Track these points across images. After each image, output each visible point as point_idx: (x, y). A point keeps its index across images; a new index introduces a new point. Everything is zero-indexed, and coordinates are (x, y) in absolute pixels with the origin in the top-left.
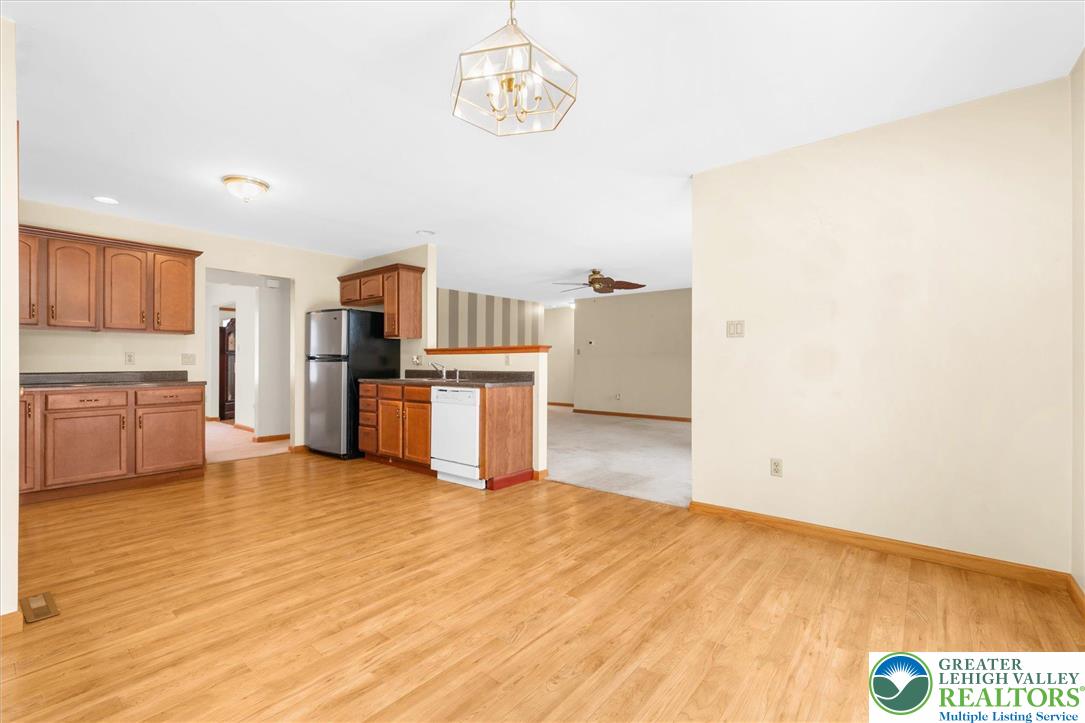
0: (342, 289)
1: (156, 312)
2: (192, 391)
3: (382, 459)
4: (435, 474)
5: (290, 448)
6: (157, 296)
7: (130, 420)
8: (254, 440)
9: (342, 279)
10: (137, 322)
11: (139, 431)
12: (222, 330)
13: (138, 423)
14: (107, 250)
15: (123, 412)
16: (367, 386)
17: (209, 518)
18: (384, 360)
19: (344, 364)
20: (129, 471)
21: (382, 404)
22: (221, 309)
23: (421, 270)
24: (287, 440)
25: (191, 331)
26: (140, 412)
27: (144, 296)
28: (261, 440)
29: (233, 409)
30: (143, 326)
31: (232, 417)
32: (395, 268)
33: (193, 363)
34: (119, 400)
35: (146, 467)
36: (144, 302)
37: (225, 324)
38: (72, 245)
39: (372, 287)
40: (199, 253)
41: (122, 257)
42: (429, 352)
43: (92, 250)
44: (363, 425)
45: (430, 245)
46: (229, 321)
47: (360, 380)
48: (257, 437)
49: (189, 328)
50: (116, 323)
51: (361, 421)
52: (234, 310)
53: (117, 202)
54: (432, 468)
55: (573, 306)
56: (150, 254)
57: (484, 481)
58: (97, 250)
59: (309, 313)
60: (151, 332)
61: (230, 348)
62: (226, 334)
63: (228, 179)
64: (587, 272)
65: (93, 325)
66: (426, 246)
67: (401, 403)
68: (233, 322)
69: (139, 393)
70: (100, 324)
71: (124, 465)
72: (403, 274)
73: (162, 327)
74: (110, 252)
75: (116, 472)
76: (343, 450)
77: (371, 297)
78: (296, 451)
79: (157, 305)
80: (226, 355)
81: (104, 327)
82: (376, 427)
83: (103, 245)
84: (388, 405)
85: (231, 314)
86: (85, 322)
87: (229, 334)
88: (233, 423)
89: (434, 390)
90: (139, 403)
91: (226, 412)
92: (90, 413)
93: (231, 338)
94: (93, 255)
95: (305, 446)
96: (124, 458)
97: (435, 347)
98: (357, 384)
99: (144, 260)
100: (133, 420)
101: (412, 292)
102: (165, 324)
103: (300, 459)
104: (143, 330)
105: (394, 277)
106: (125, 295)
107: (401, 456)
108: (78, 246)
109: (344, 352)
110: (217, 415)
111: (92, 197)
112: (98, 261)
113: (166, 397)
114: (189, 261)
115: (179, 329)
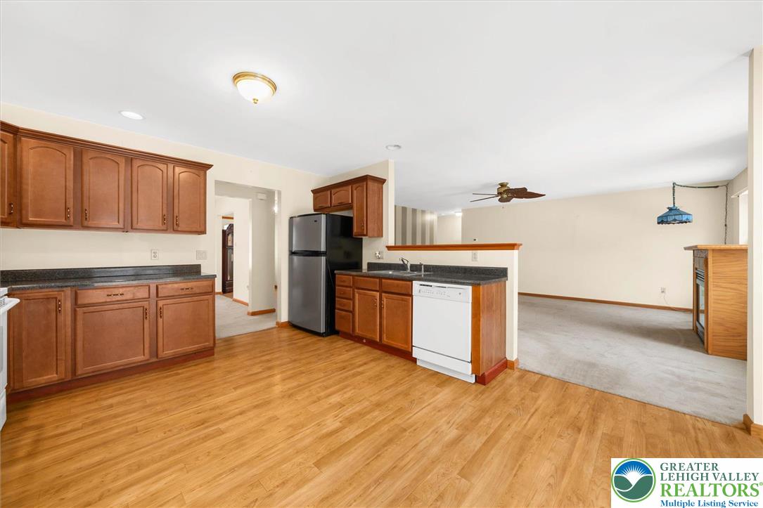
0: (315, 199)
1: (175, 215)
2: (205, 283)
3: (358, 339)
4: (415, 360)
5: (277, 323)
6: (176, 201)
7: (153, 310)
8: (248, 314)
9: (314, 192)
10: (159, 224)
11: (160, 320)
12: (224, 232)
13: (159, 313)
14: (134, 161)
15: (145, 304)
16: (343, 277)
17: (222, 426)
18: (348, 254)
19: (323, 259)
20: (151, 356)
21: (359, 294)
22: (223, 218)
23: (383, 181)
24: (274, 314)
25: (204, 232)
26: (161, 303)
27: (165, 202)
28: (254, 314)
29: (232, 286)
30: (164, 227)
31: (231, 291)
32: (365, 179)
33: (205, 258)
34: (142, 293)
35: (167, 353)
36: (165, 206)
37: (225, 228)
38: (103, 155)
39: (343, 195)
40: (209, 166)
41: (147, 168)
42: (389, 248)
43: (122, 162)
44: (339, 309)
45: (390, 160)
46: (227, 226)
47: (336, 272)
48: (251, 311)
49: (202, 229)
50: (140, 225)
51: (337, 306)
52: (232, 218)
53: (141, 118)
54: (414, 356)
55: (460, 215)
56: (171, 166)
57: (474, 375)
58: (126, 161)
59: (291, 218)
60: (170, 233)
61: (230, 244)
62: (227, 234)
63: (237, 77)
64: (497, 185)
65: (122, 227)
66: (387, 161)
67: (378, 294)
68: (231, 226)
69: (159, 286)
70: (129, 225)
71: (147, 351)
72: (370, 183)
73: (179, 229)
74: (137, 163)
75: (140, 358)
76: (323, 330)
77: (341, 204)
78: (281, 326)
79: (176, 210)
80: (227, 249)
81: (132, 228)
82: (353, 312)
83: (131, 157)
84: (365, 294)
85: (230, 221)
86: (115, 224)
87: (228, 235)
88: (232, 297)
89: (416, 284)
90: (160, 295)
91: (228, 288)
92: (116, 306)
93: (230, 237)
94: (122, 165)
95: (289, 322)
96: (147, 346)
97: (393, 245)
98: (334, 275)
99: (165, 171)
100: (155, 311)
101: (376, 199)
102: (182, 226)
103: (286, 334)
104: (165, 231)
105: (363, 187)
106: (150, 202)
107: (378, 340)
108: (108, 156)
109: (323, 248)
110: (221, 291)
111: (120, 112)
112: (126, 171)
113: (183, 289)
114: (202, 173)
115: (194, 230)
